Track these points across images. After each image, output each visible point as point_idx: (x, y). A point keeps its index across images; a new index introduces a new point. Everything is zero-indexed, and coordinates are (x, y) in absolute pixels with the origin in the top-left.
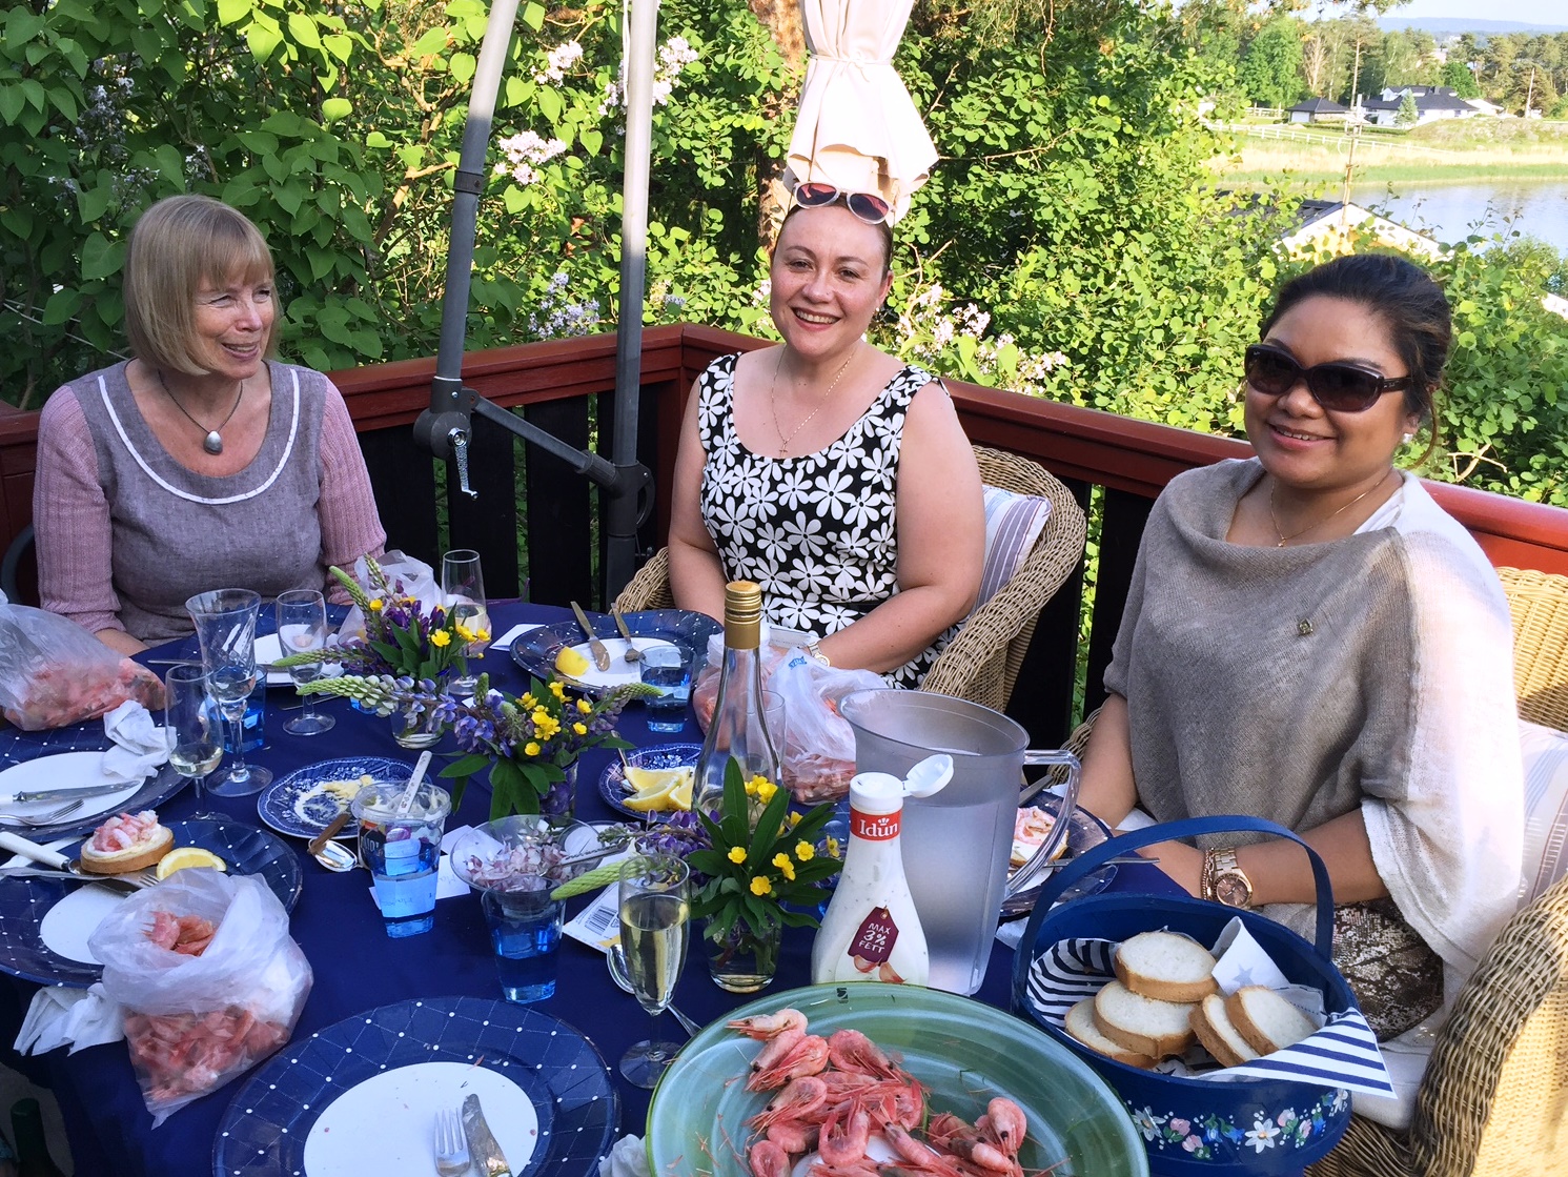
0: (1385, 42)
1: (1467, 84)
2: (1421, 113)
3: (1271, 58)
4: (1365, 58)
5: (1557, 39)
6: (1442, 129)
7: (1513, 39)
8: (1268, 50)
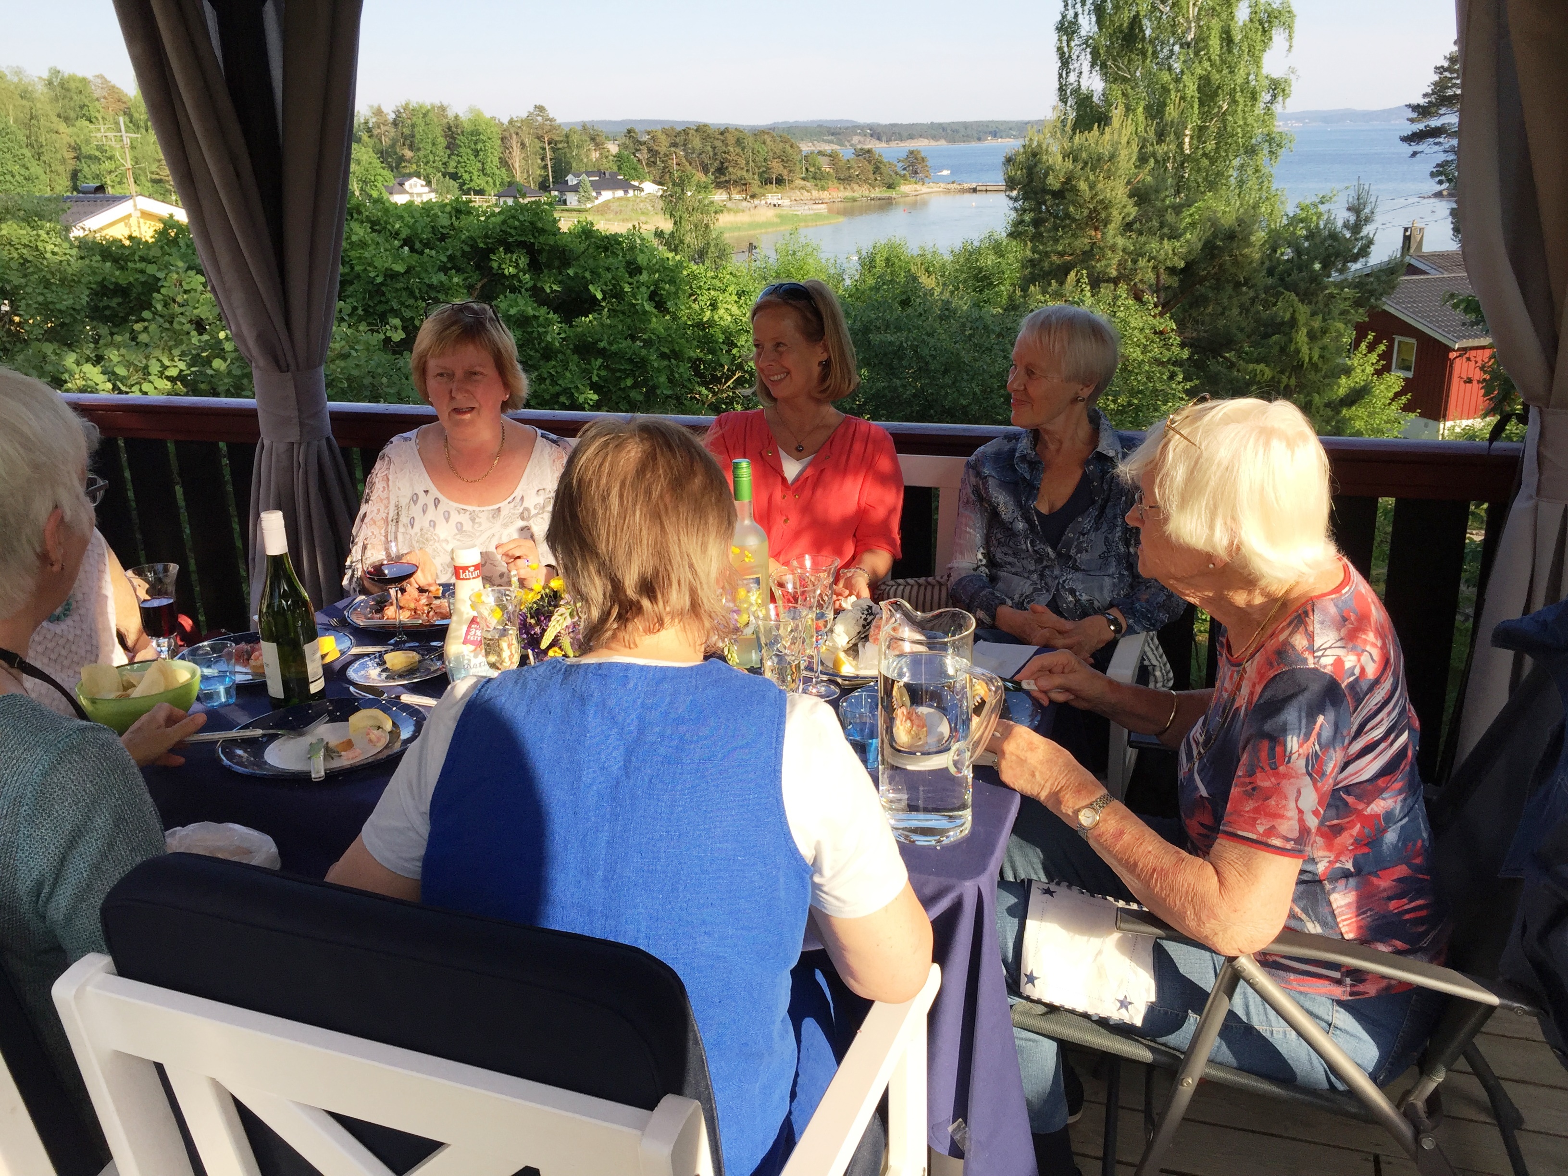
0: (567, 136)
1: (635, 169)
2: (599, 194)
3: (476, 153)
4: (554, 150)
5: (696, 130)
6: (614, 206)
7: (665, 132)
8: (473, 146)
